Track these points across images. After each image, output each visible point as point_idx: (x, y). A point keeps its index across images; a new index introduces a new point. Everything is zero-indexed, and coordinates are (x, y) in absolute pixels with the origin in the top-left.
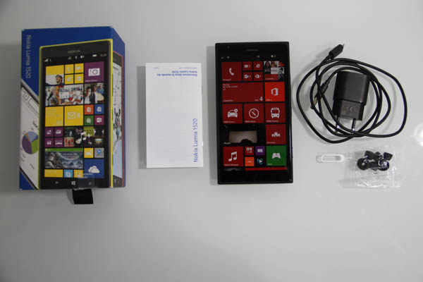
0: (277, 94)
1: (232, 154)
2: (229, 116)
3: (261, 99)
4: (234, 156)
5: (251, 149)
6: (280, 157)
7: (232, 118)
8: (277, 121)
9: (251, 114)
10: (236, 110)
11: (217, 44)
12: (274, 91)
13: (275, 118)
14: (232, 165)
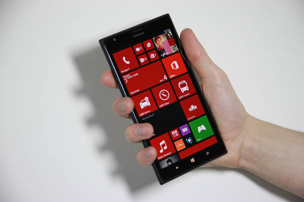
0: (177, 67)
1: (161, 144)
2: (142, 107)
3: (165, 78)
4: (163, 145)
5: (176, 132)
6: (205, 129)
7: (146, 108)
8: (188, 94)
9: (162, 96)
10: (146, 98)
11: (100, 41)
12: (174, 65)
13: (186, 92)
14: (165, 155)
